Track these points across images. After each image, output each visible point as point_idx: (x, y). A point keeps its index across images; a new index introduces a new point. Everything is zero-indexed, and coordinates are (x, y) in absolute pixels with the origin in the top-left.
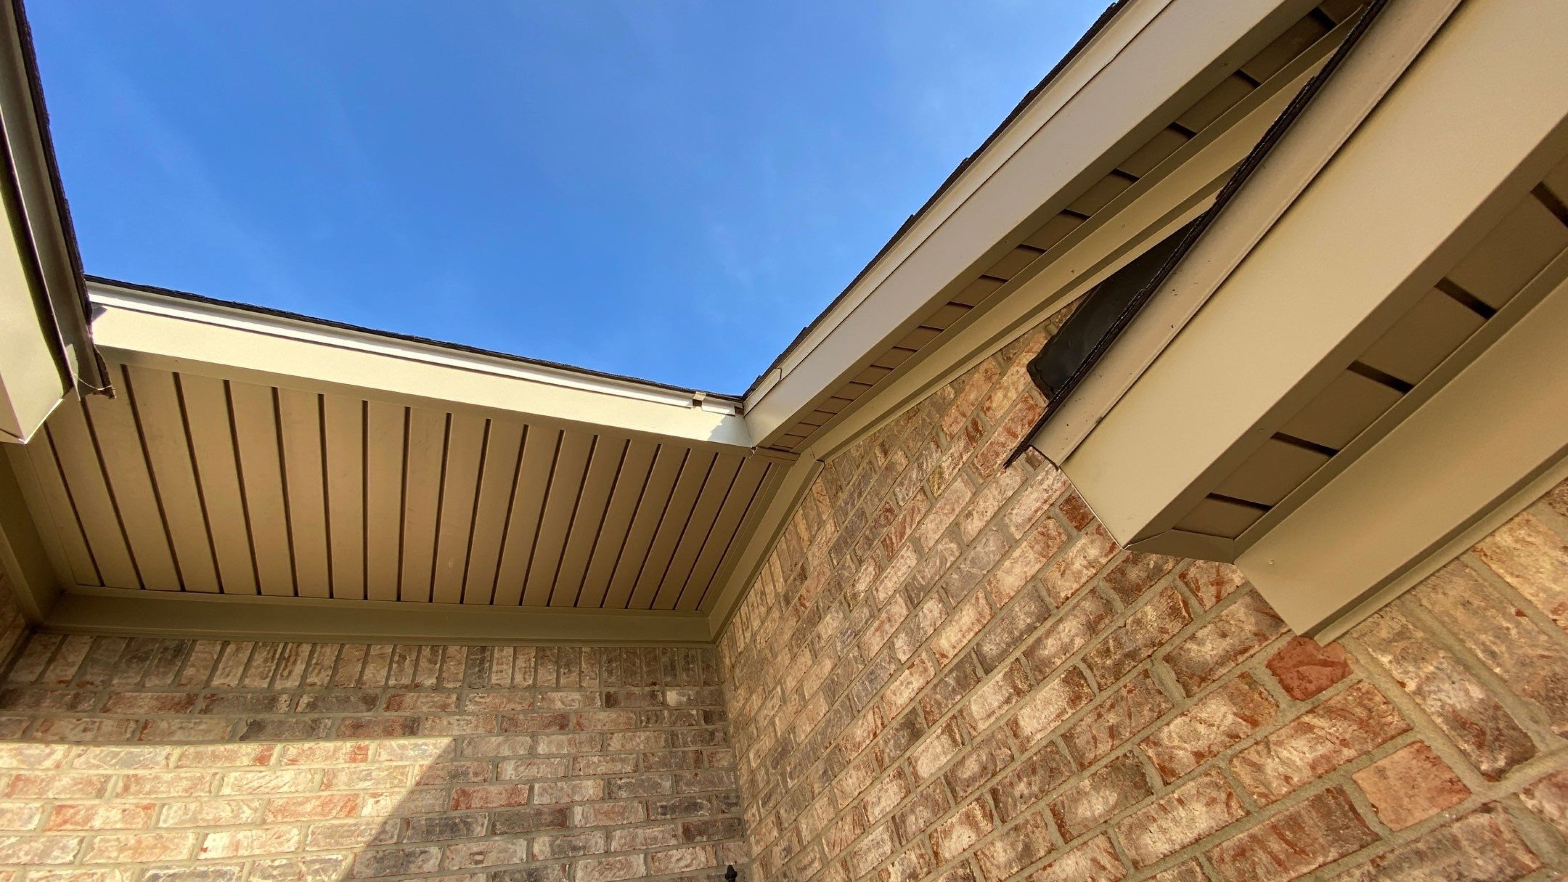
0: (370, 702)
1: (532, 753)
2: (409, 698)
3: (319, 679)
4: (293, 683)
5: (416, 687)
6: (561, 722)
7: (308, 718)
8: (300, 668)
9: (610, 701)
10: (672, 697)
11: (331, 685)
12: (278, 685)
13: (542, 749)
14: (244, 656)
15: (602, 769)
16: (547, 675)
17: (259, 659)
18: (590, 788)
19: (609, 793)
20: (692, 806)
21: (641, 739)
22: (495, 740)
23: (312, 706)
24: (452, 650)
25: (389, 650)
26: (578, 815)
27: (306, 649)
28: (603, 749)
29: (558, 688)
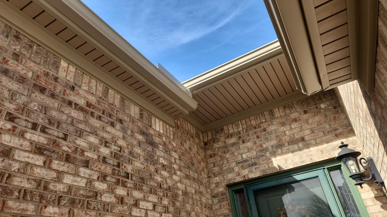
0: (255, 128)
1: (291, 128)
2: (262, 125)
3: (245, 126)
4: (241, 129)
6: (295, 120)
7: (247, 134)
8: (241, 126)
9: (305, 112)
11: (247, 127)
12: (239, 130)
13: (293, 127)
14: (231, 127)
15: (309, 127)
16: (288, 111)
17: (234, 126)
18: (307, 132)
19: (312, 132)
20: (336, 129)
21: (317, 118)
22: (282, 128)
23: (246, 131)
24: (265, 113)
25: (253, 117)
26: (306, 138)
27: (240, 122)
28: (308, 123)
29: (291, 113)
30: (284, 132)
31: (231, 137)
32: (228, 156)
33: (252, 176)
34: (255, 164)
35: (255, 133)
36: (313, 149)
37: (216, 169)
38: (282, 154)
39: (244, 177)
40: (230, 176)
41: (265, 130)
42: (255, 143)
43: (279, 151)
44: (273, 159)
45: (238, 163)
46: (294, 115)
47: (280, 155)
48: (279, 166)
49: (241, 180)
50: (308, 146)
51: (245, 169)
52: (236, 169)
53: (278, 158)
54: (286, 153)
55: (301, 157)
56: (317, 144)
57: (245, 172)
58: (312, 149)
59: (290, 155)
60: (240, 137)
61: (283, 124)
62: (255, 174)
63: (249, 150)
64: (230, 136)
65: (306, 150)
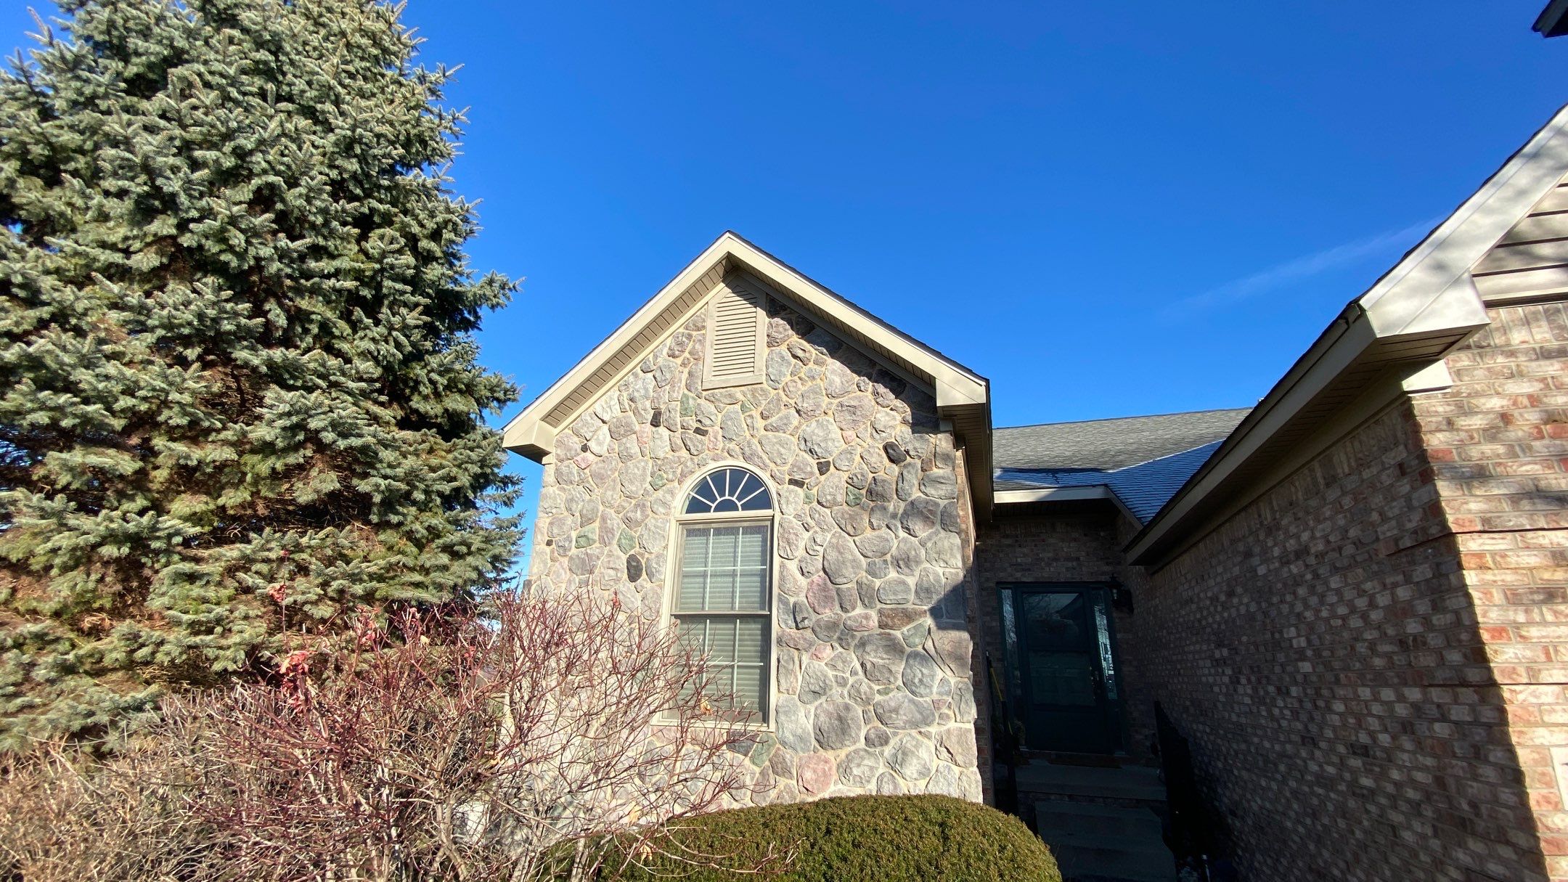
9: (1086, 535)
10: (1103, 534)
13: (1071, 545)
15: (1086, 549)
20: (1108, 558)
22: (1061, 543)
28: (1085, 546)
30: (1062, 548)
32: (1001, 555)
34: (1030, 570)
35: (1034, 540)
37: (988, 565)
39: (1017, 578)
40: (1002, 575)
41: (1044, 540)
42: (1032, 550)
45: (1012, 565)
46: (1075, 535)
49: (1014, 580)
50: (1080, 566)
51: (1018, 571)
52: (1009, 570)
54: (1061, 568)
55: (1072, 574)
56: (1088, 566)
57: (1018, 575)
58: (1084, 569)
59: (1064, 570)
60: (1017, 541)
61: (1063, 540)
62: (1028, 578)
63: (1025, 555)
64: (1007, 536)
65: (1078, 570)
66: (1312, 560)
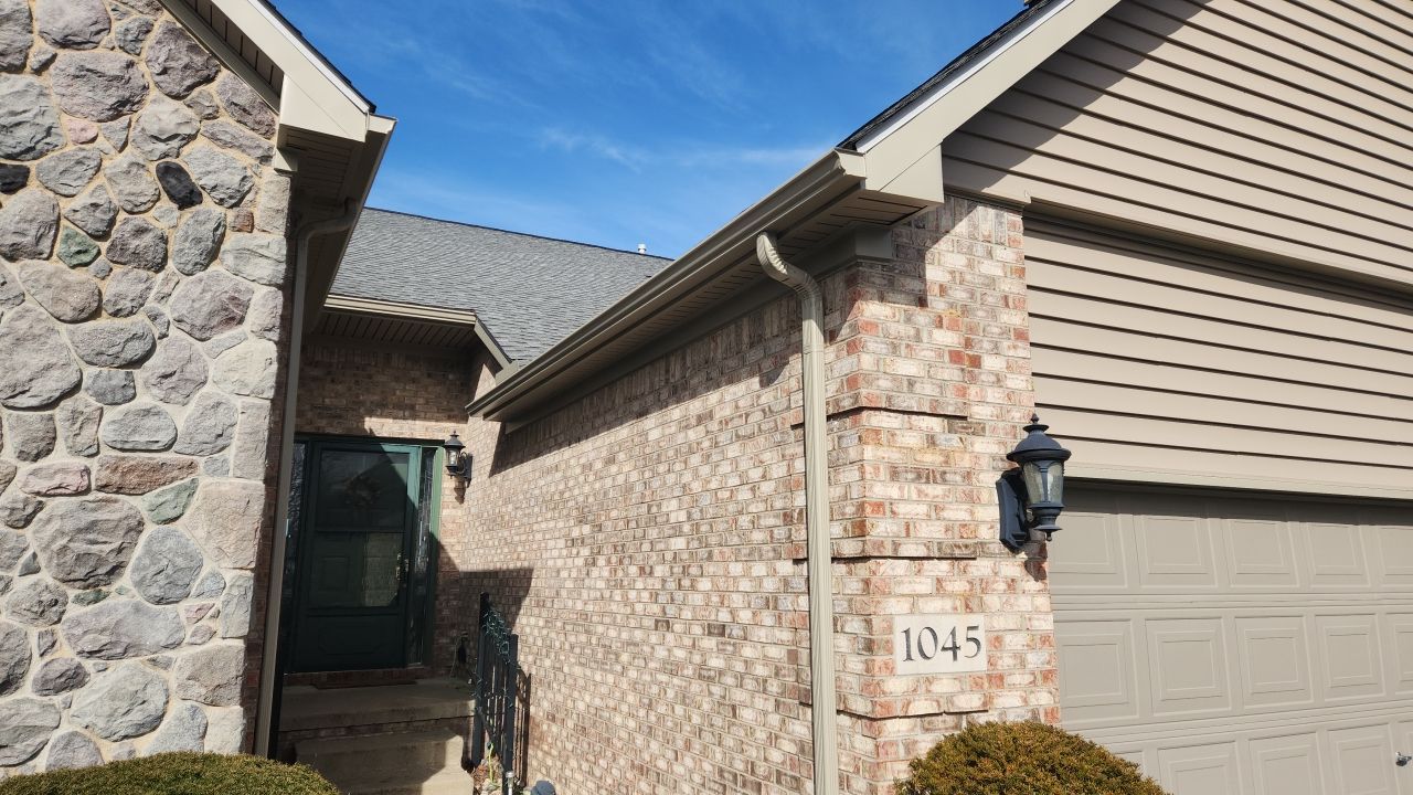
0: (358, 368)
1: (405, 388)
2: (369, 369)
3: (342, 359)
4: (335, 360)
5: (369, 365)
6: (414, 381)
8: (336, 356)
9: (429, 376)
10: (451, 377)
11: (346, 362)
13: (408, 388)
15: (425, 396)
16: (409, 364)
18: (421, 401)
19: (427, 403)
20: (452, 410)
21: (438, 389)
22: (393, 384)
23: (342, 368)
24: (380, 354)
25: (360, 352)
26: (417, 407)
27: (336, 350)
28: (426, 391)
29: (412, 369)
30: (395, 390)
31: (316, 367)
33: (330, 430)
34: (340, 417)
35: (355, 375)
36: (419, 423)
38: (381, 416)
39: (319, 428)
41: (370, 377)
42: (350, 389)
43: (379, 412)
44: (367, 419)
45: (314, 407)
46: (415, 374)
47: (378, 416)
48: (371, 430)
49: (313, 430)
50: (414, 417)
51: (322, 418)
52: (310, 415)
53: (374, 419)
54: (386, 417)
55: (401, 428)
56: (425, 419)
58: (417, 422)
59: (391, 421)
60: (329, 373)
61: (397, 379)
62: (335, 429)
63: (338, 395)
65: (410, 421)
66: (714, 426)
